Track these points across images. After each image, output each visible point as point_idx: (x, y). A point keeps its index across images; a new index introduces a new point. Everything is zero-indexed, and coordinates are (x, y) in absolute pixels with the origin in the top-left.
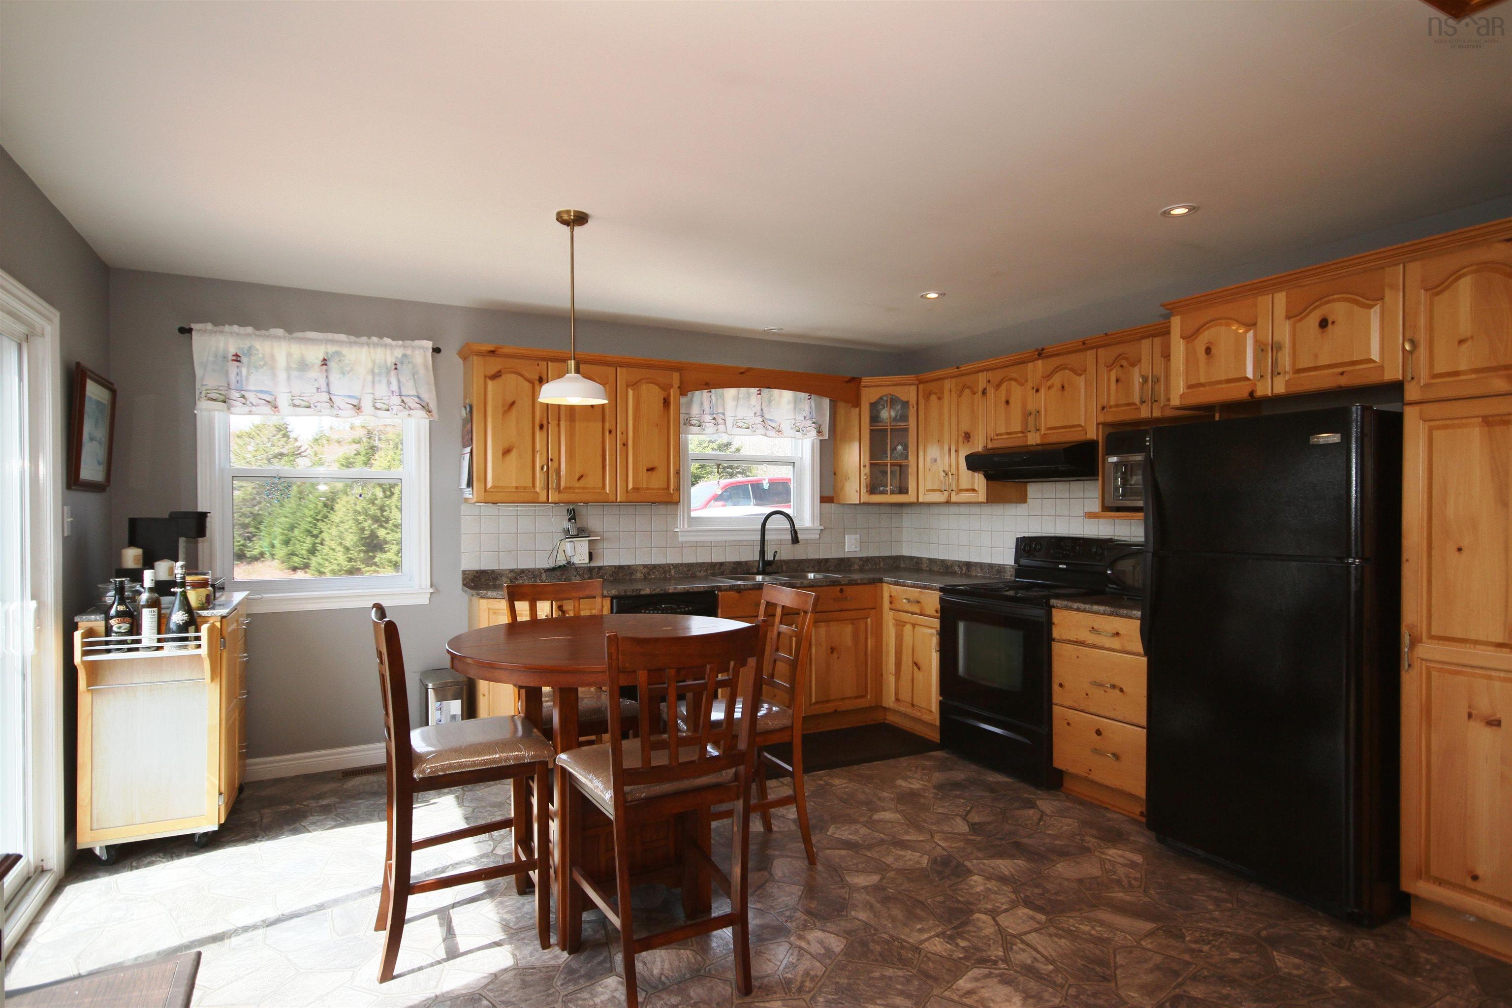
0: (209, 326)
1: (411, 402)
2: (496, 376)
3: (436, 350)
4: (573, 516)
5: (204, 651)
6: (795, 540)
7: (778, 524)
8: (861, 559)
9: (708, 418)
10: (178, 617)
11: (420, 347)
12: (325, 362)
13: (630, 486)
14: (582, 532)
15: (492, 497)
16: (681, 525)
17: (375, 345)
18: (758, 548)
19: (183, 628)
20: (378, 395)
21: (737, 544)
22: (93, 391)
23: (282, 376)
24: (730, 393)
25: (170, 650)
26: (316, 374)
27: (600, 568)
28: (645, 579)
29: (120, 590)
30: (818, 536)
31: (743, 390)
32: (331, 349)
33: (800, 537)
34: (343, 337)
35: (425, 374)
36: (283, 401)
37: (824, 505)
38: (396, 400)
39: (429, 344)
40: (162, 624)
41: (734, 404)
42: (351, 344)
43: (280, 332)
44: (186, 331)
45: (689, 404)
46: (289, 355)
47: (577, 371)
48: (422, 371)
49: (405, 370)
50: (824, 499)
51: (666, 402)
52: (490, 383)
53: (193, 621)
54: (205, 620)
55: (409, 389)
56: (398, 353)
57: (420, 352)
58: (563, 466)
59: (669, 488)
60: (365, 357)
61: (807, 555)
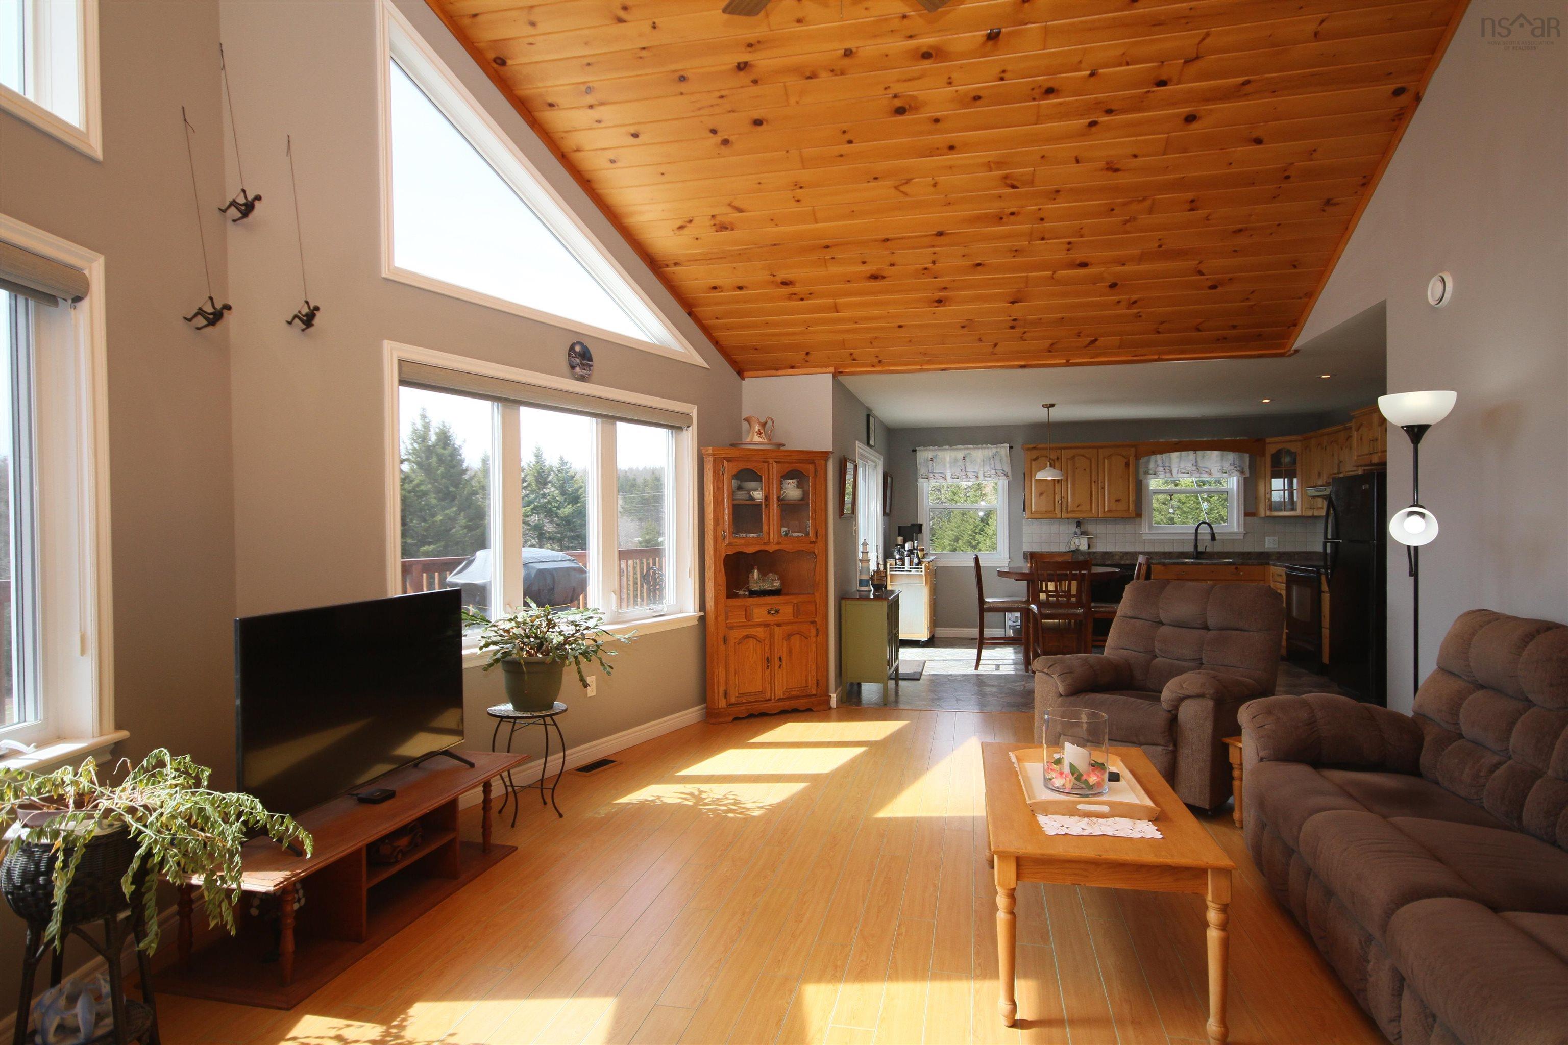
0: (922, 448)
1: (1000, 473)
2: (1036, 459)
3: (1011, 448)
4: (1079, 524)
5: (923, 573)
6: (1213, 538)
7: (1204, 529)
8: (1278, 552)
9: (1161, 469)
10: (916, 561)
11: (1004, 447)
12: (964, 458)
13: (1106, 510)
14: (1084, 533)
15: (1037, 516)
16: (1145, 529)
17: (985, 448)
18: (1193, 544)
19: (917, 564)
20: (985, 470)
21: (1182, 542)
22: (889, 479)
23: (948, 465)
24: (1175, 455)
25: (913, 572)
26: (961, 463)
27: (1095, 552)
28: (1121, 558)
29: (899, 551)
30: (1242, 537)
31: (1184, 453)
32: (967, 452)
33: (1217, 537)
34: (971, 446)
35: (1006, 459)
36: (948, 476)
37: (1247, 518)
38: (993, 472)
39: (1008, 445)
40: (911, 563)
41: (1177, 460)
42: (974, 449)
43: (947, 447)
44: (915, 451)
45: (1148, 462)
46: (950, 457)
47: (1051, 466)
48: (1004, 458)
49: (997, 458)
50: (1247, 514)
51: (1127, 465)
52: (1033, 463)
53: (919, 563)
54: (923, 562)
55: (999, 467)
56: (994, 450)
57: (1004, 449)
58: (1069, 500)
59: (1128, 510)
60: (979, 454)
61: (1218, 548)
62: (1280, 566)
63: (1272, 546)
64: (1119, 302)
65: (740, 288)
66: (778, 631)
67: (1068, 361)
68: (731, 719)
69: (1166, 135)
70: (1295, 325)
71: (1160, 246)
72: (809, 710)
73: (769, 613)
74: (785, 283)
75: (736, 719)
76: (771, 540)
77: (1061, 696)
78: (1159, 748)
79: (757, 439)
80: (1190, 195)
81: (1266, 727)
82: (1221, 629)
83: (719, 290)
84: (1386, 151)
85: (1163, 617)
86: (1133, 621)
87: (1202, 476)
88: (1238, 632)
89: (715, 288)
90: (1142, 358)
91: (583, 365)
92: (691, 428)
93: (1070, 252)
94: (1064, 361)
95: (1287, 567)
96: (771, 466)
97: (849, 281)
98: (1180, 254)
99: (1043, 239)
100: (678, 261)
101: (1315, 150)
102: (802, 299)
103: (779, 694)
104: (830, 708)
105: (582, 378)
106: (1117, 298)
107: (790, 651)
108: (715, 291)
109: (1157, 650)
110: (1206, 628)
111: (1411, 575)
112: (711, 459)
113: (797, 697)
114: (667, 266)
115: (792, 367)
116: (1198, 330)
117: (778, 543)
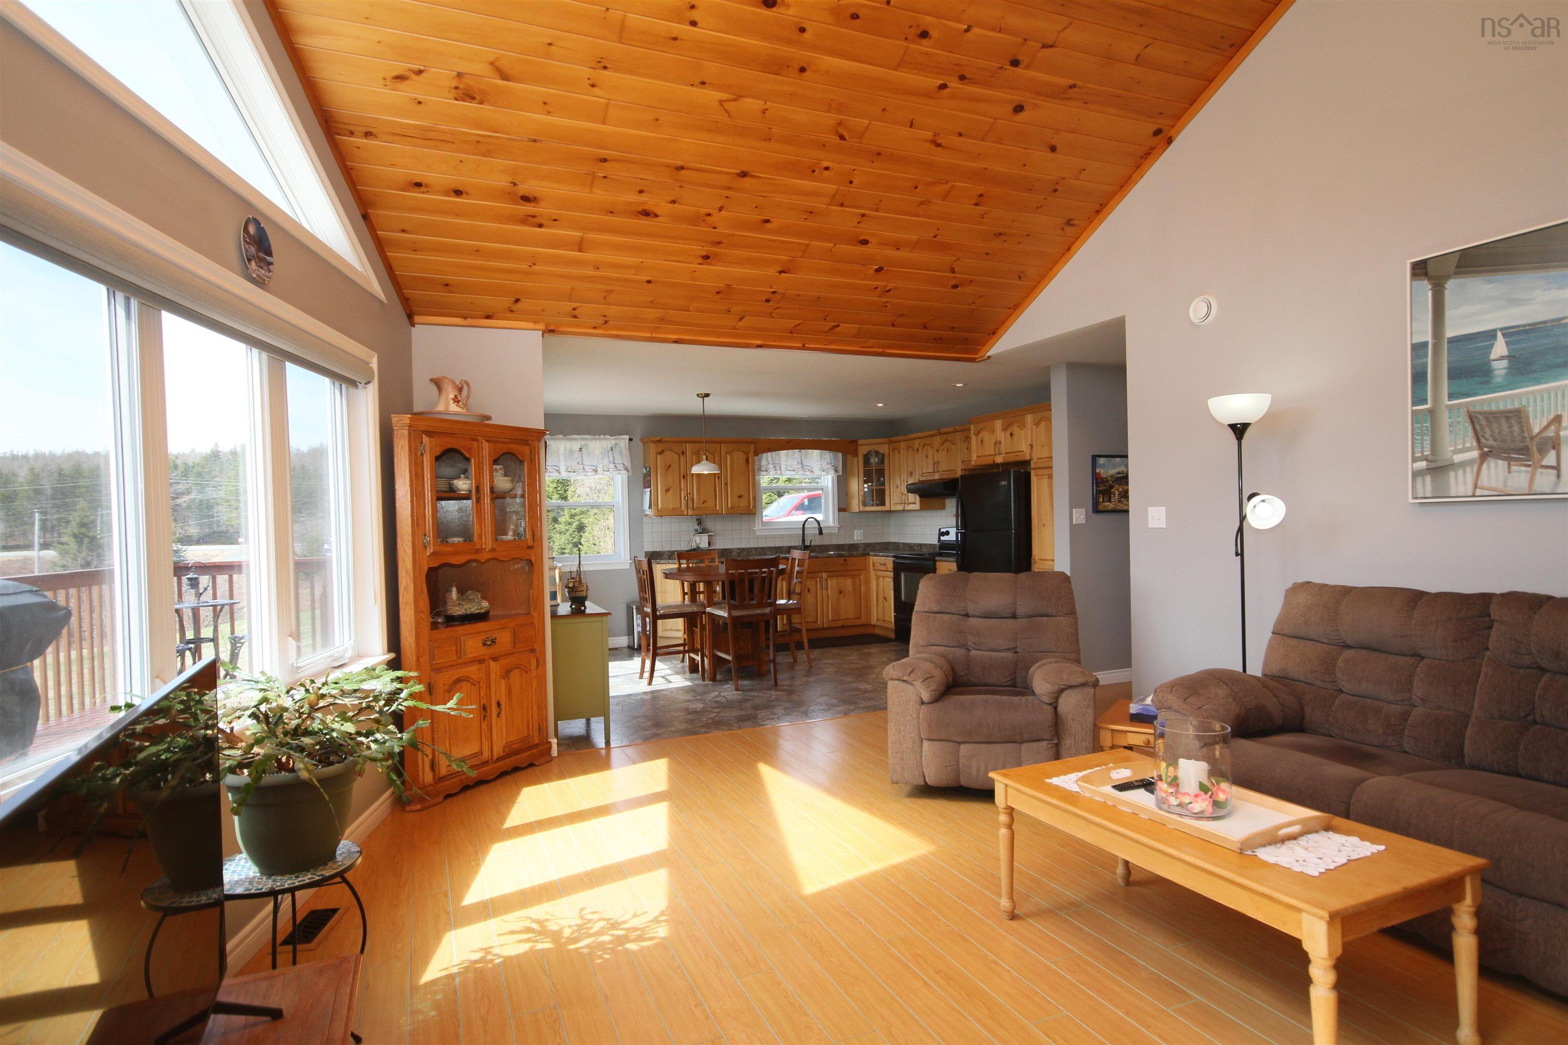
1: (619, 466)
2: (661, 453)
3: (631, 440)
4: (700, 522)
6: (821, 533)
7: (811, 524)
8: (864, 544)
9: (771, 466)
11: (623, 439)
12: (581, 450)
13: (729, 506)
14: (704, 531)
15: (660, 514)
16: (758, 526)
17: (603, 439)
18: (801, 538)
20: (604, 464)
21: (790, 536)
23: (562, 457)
24: (783, 453)
26: (577, 455)
27: (715, 550)
28: (739, 555)
30: (838, 531)
31: (790, 451)
32: (583, 443)
33: (825, 532)
34: (588, 437)
35: (626, 452)
36: (562, 469)
37: (840, 513)
38: (612, 466)
39: (627, 437)
41: (785, 458)
42: (592, 439)
43: (561, 436)
45: (760, 460)
46: (565, 447)
47: (707, 460)
48: (624, 451)
49: (617, 451)
50: (841, 510)
51: (747, 461)
52: (659, 457)
55: (619, 460)
56: (613, 442)
57: (623, 441)
58: (695, 496)
59: (749, 506)
60: (598, 446)
61: (827, 542)
62: (879, 555)
63: (859, 538)
64: (876, 288)
65: (458, 193)
66: (495, 667)
67: (804, 345)
68: (441, 799)
69: (992, 120)
70: (994, 333)
71: (935, 236)
72: (532, 765)
73: (484, 644)
74: (526, 199)
75: (448, 796)
76: (484, 547)
77: (923, 703)
78: (1044, 743)
79: (453, 408)
80: (980, 189)
81: (1205, 707)
82: (1030, 617)
83: (423, 189)
84: (1124, 184)
85: (971, 608)
87: (806, 473)
89: (419, 185)
90: (870, 350)
91: (261, 260)
92: (370, 386)
93: (861, 225)
94: (800, 345)
95: (894, 557)
96: (480, 444)
97: (611, 212)
98: (945, 247)
99: (842, 205)
100: (373, 130)
101: (1084, 170)
102: (540, 226)
103: (498, 750)
104: (552, 759)
105: (259, 283)
106: (875, 283)
107: (509, 693)
108: (417, 189)
109: (970, 643)
110: (1014, 616)
111: (1237, 554)
112: (406, 432)
113: (517, 752)
114: (352, 133)
115: (488, 317)
116: (925, 328)
117: (493, 550)
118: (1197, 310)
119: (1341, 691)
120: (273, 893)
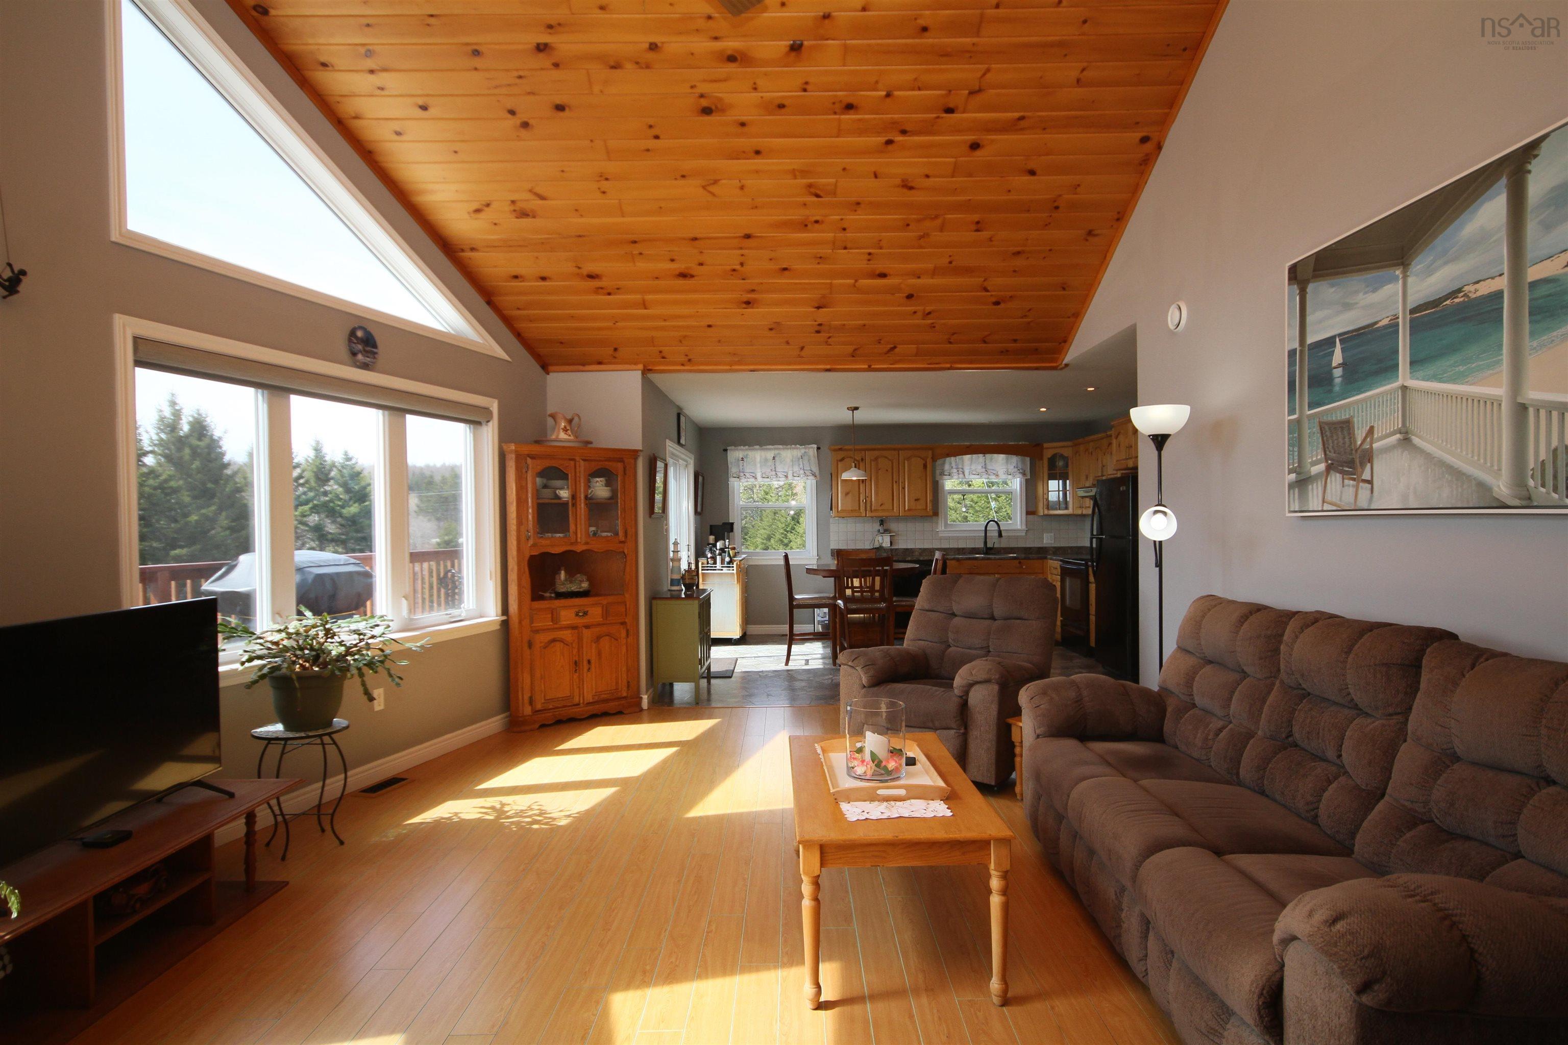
0: (733, 447)
1: (808, 473)
2: (842, 460)
3: (818, 448)
4: (882, 522)
5: (735, 572)
6: (1000, 535)
7: (992, 527)
8: (1054, 548)
9: (955, 471)
10: (727, 559)
11: (812, 448)
12: (774, 458)
13: (907, 508)
14: (886, 531)
15: (843, 515)
16: (941, 527)
17: (794, 448)
18: (983, 540)
19: (729, 563)
20: (795, 470)
21: (974, 538)
22: (700, 479)
23: (758, 465)
24: (967, 458)
25: (725, 570)
26: (771, 463)
27: (896, 549)
28: (921, 555)
29: (711, 550)
30: (1024, 534)
31: (974, 456)
32: (777, 452)
33: (1003, 534)
34: (781, 447)
35: (814, 461)
36: (759, 475)
37: (1029, 516)
38: (802, 472)
39: (815, 446)
40: (723, 561)
41: (969, 462)
42: (784, 449)
43: (758, 447)
44: (726, 450)
45: (944, 464)
46: (761, 456)
48: (812, 459)
49: (806, 458)
50: (1028, 513)
51: (925, 466)
52: (840, 463)
53: (731, 562)
54: (735, 561)
55: (807, 467)
56: (803, 451)
57: (812, 450)
58: (873, 500)
59: (926, 508)
60: (789, 454)
61: (1004, 544)
62: (1056, 560)
63: (1049, 542)
64: (915, 312)
65: (544, 279)
66: (587, 634)
68: (537, 726)
69: (953, 160)
70: (1065, 341)
71: (950, 262)
72: (620, 713)
73: (577, 615)
74: (591, 277)
75: (543, 726)
76: (579, 540)
77: (864, 687)
78: (952, 732)
79: (563, 436)
80: (976, 217)
81: (1042, 706)
82: (1006, 619)
83: (520, 280)
84: (1135, 190)
85: (956, 608)
86: (928, 613)
87: (990, 477)
88: (1018, 621)
89: (516, 277)
90: (937, 366)
91: (367, 352)
92: (490, 424)
93: (871, 262)
94: (866, 367)
95: (1061, 561)
96: (577, 463)
97: (657, 278)
98: (968, 271)
99: (845, 248)
100: (474, 246)
101: (1079, 185)
102: (609, 294)
103: (589, 698)
104: (641, 710)
105: (365, 366)
106: (913, 309)
107: (599, 654)
108: (517, 280)
109: (950, 640)
110: (993, 618)
111: (1156, 566)
112: (513, 456)
113: (606, 701)
114: (463, 250)
115: (600, 363)
116: (985, 342)
117: (587, 543)
118: (1172, 317)
119: (1194, 706)
120: (286, 739)
